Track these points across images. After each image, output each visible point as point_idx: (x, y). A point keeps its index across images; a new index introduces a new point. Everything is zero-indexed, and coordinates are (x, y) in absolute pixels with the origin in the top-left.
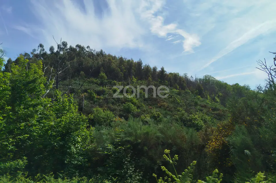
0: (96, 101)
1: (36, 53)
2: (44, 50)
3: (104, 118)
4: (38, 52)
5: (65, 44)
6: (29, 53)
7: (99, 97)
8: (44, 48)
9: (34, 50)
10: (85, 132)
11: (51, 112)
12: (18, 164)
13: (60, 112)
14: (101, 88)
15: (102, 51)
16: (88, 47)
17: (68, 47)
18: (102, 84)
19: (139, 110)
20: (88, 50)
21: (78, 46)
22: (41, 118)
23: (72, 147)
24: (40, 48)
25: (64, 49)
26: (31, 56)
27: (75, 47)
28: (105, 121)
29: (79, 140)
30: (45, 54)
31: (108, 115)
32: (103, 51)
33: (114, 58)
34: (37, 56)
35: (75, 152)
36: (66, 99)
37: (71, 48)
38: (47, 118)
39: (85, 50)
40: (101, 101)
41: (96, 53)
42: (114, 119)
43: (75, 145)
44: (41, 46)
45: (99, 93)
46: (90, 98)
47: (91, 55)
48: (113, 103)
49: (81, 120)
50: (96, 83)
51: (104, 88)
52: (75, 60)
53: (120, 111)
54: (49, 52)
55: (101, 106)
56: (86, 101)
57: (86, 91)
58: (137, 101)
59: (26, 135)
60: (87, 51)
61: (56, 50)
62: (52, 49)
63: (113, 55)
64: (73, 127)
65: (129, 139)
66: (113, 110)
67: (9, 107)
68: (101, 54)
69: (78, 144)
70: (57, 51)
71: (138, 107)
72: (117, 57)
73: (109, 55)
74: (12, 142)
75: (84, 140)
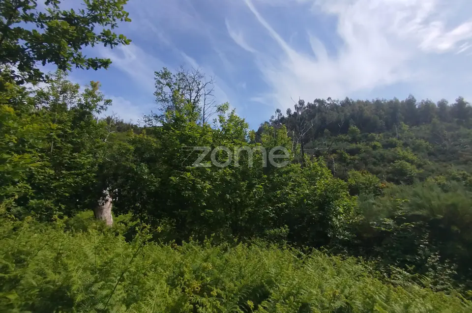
0: (350, 163)
1: (274, 120)
2: (281, 114)
3: (364, 184)
4: (276, 118)
5: (302, 103)
6: (269, 121)
7: (352, 157)
8: (281, 112)
9: (273, 117)
10: (346, 201)
11: (304, 179)
12: (281, 232)
13: (312, 179)
14: (354, 146)
15: (347, 99)
16: (329, 99)
17: (306, 104)
18: (354, 140)
19: (422, 171)
20: (329, 102)
21: (316, 101)
22: (294, 186)
23: (334, 219)
24: (277, 113)
25: (301, 107)
26: (270, 123)
27: (313, 103)
28: (366, 188)
29: (341, 210)
30: (283, 118)
31: (369, 179)
32: (349, 99)
33: (367, 103)
34: (276, 122)
35: (338, 226)
36: (316, 163)
37: (309, 105)
38: (299, 185)
39: (326, 103)
40: (356, 162)
41: (340, 103)
42: (380, 185)
43: (336, 216)
44: (278, 111)
45: (352, 152)
46: (341, 159)
47: (334, 107)
48: (374, 164)
49: (339, 186)
50: (346, 140)
51: (359, 145)
52: (316, 118)
53: (388, 173)
54: (286, 116)
55: (357, 168)
56: (336, 164)
57: (334, 152)
58: (415, 158)
59: (284, 203)
60: (329, 104)
61: (293, 111)
62: (289, 111)
63: (364, 100)
64: (330, 195)
65: (417, 213)
66: (377, 173)
67: (266, 176)
68: (347, 103)
69: (340, 216)
70: (295, 112)
71: (419, 166)
72: (371, 101)
73: (359, 102)
74: (272, 210)
75: (347, 210)
